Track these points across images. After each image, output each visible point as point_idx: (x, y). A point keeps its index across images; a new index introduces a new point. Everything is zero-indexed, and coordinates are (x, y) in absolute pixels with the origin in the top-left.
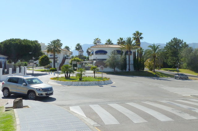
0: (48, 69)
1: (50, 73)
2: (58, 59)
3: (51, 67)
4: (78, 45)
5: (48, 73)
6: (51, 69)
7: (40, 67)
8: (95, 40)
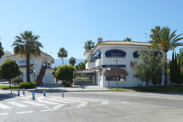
0: (16, 84)
1: (21, 92)
2: (34, 66)
3: (21, 81)
4: (62, 50)
5: (15, 92)
6: (21, 84)
7: (3, 83)
8: (86, 43)
